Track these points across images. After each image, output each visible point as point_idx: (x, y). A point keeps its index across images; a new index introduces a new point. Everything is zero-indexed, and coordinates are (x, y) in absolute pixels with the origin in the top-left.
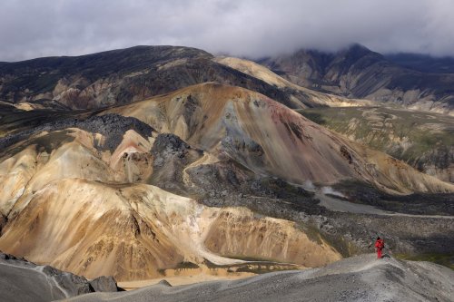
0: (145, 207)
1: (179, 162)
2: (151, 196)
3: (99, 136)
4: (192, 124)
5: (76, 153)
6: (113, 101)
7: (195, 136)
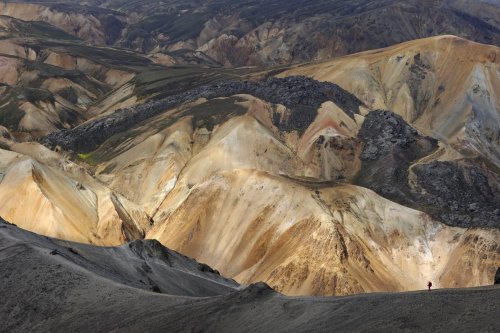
0: (354, 219)
1: (402, 155)
2: (362, 203)
3: (281, 108)
4: (419, 98)
5: (249, 132)
6: (286, 56)
7: (425, 117)
